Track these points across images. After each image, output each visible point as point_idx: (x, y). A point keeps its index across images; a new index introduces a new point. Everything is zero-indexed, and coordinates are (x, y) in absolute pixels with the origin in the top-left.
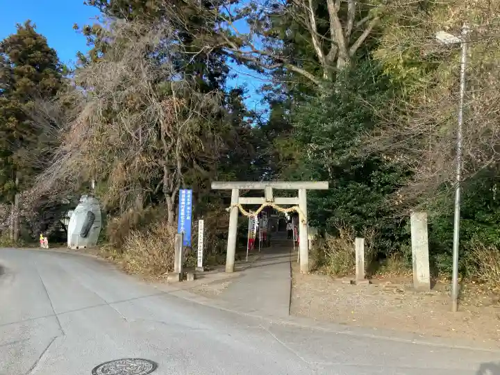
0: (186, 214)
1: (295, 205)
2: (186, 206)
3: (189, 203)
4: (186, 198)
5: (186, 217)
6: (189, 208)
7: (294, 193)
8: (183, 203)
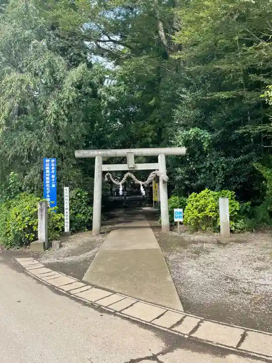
0: (51, 182)
1: (155, 170)
2: (51, 174)
3: (53, 172)
4: (51, 167)
5: (51, 185)
6: (53, 176)
7: (154, 159)
8: (48, 171)
